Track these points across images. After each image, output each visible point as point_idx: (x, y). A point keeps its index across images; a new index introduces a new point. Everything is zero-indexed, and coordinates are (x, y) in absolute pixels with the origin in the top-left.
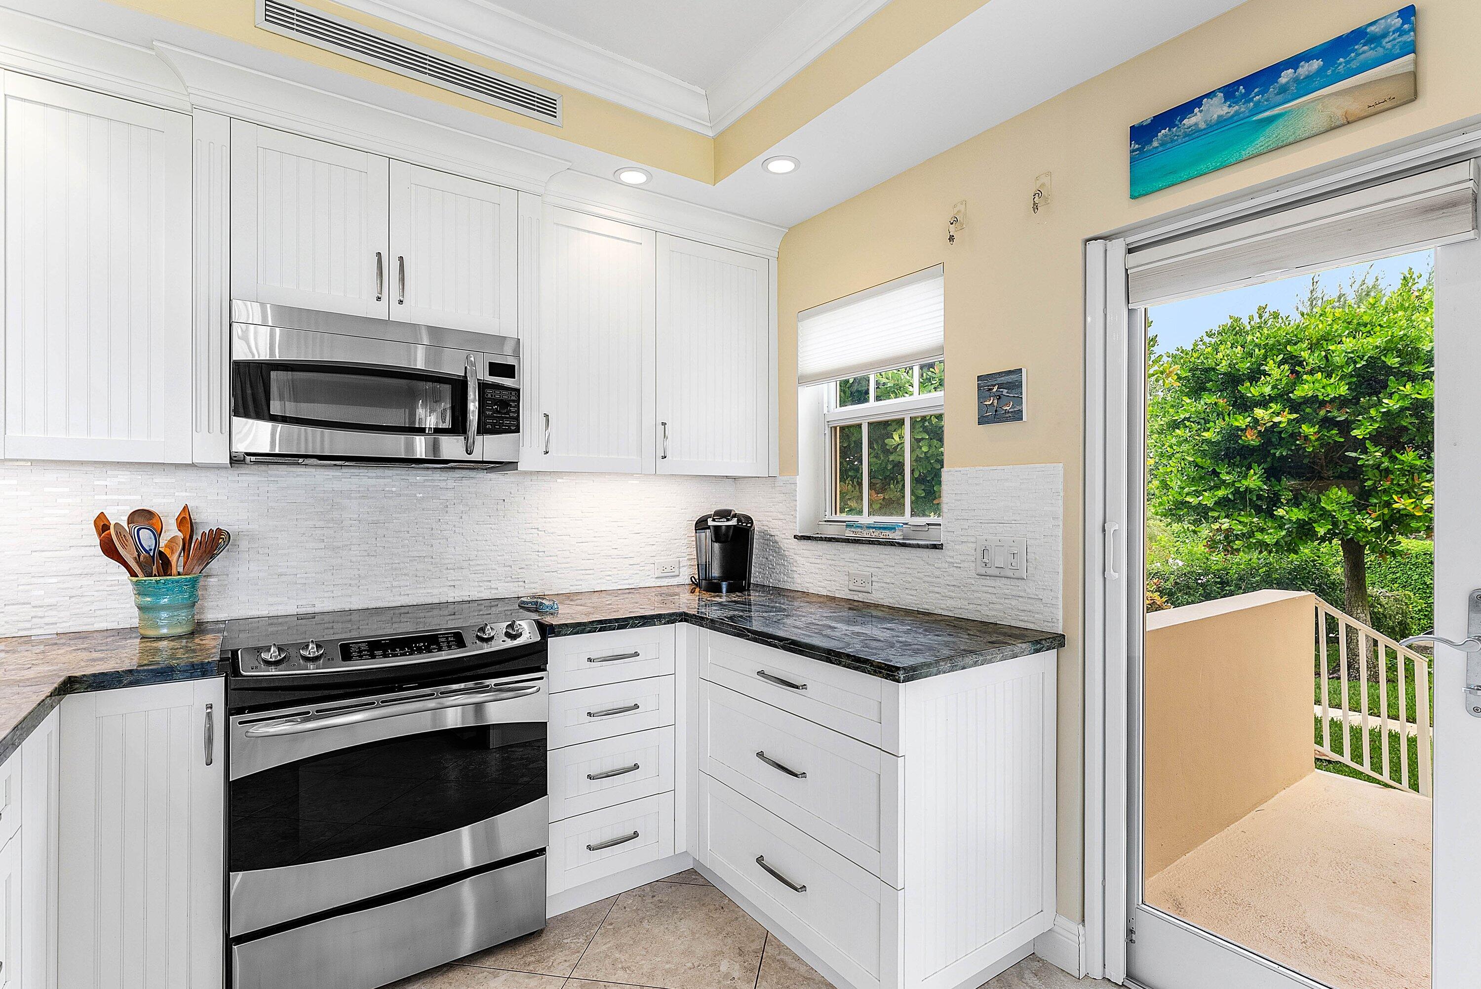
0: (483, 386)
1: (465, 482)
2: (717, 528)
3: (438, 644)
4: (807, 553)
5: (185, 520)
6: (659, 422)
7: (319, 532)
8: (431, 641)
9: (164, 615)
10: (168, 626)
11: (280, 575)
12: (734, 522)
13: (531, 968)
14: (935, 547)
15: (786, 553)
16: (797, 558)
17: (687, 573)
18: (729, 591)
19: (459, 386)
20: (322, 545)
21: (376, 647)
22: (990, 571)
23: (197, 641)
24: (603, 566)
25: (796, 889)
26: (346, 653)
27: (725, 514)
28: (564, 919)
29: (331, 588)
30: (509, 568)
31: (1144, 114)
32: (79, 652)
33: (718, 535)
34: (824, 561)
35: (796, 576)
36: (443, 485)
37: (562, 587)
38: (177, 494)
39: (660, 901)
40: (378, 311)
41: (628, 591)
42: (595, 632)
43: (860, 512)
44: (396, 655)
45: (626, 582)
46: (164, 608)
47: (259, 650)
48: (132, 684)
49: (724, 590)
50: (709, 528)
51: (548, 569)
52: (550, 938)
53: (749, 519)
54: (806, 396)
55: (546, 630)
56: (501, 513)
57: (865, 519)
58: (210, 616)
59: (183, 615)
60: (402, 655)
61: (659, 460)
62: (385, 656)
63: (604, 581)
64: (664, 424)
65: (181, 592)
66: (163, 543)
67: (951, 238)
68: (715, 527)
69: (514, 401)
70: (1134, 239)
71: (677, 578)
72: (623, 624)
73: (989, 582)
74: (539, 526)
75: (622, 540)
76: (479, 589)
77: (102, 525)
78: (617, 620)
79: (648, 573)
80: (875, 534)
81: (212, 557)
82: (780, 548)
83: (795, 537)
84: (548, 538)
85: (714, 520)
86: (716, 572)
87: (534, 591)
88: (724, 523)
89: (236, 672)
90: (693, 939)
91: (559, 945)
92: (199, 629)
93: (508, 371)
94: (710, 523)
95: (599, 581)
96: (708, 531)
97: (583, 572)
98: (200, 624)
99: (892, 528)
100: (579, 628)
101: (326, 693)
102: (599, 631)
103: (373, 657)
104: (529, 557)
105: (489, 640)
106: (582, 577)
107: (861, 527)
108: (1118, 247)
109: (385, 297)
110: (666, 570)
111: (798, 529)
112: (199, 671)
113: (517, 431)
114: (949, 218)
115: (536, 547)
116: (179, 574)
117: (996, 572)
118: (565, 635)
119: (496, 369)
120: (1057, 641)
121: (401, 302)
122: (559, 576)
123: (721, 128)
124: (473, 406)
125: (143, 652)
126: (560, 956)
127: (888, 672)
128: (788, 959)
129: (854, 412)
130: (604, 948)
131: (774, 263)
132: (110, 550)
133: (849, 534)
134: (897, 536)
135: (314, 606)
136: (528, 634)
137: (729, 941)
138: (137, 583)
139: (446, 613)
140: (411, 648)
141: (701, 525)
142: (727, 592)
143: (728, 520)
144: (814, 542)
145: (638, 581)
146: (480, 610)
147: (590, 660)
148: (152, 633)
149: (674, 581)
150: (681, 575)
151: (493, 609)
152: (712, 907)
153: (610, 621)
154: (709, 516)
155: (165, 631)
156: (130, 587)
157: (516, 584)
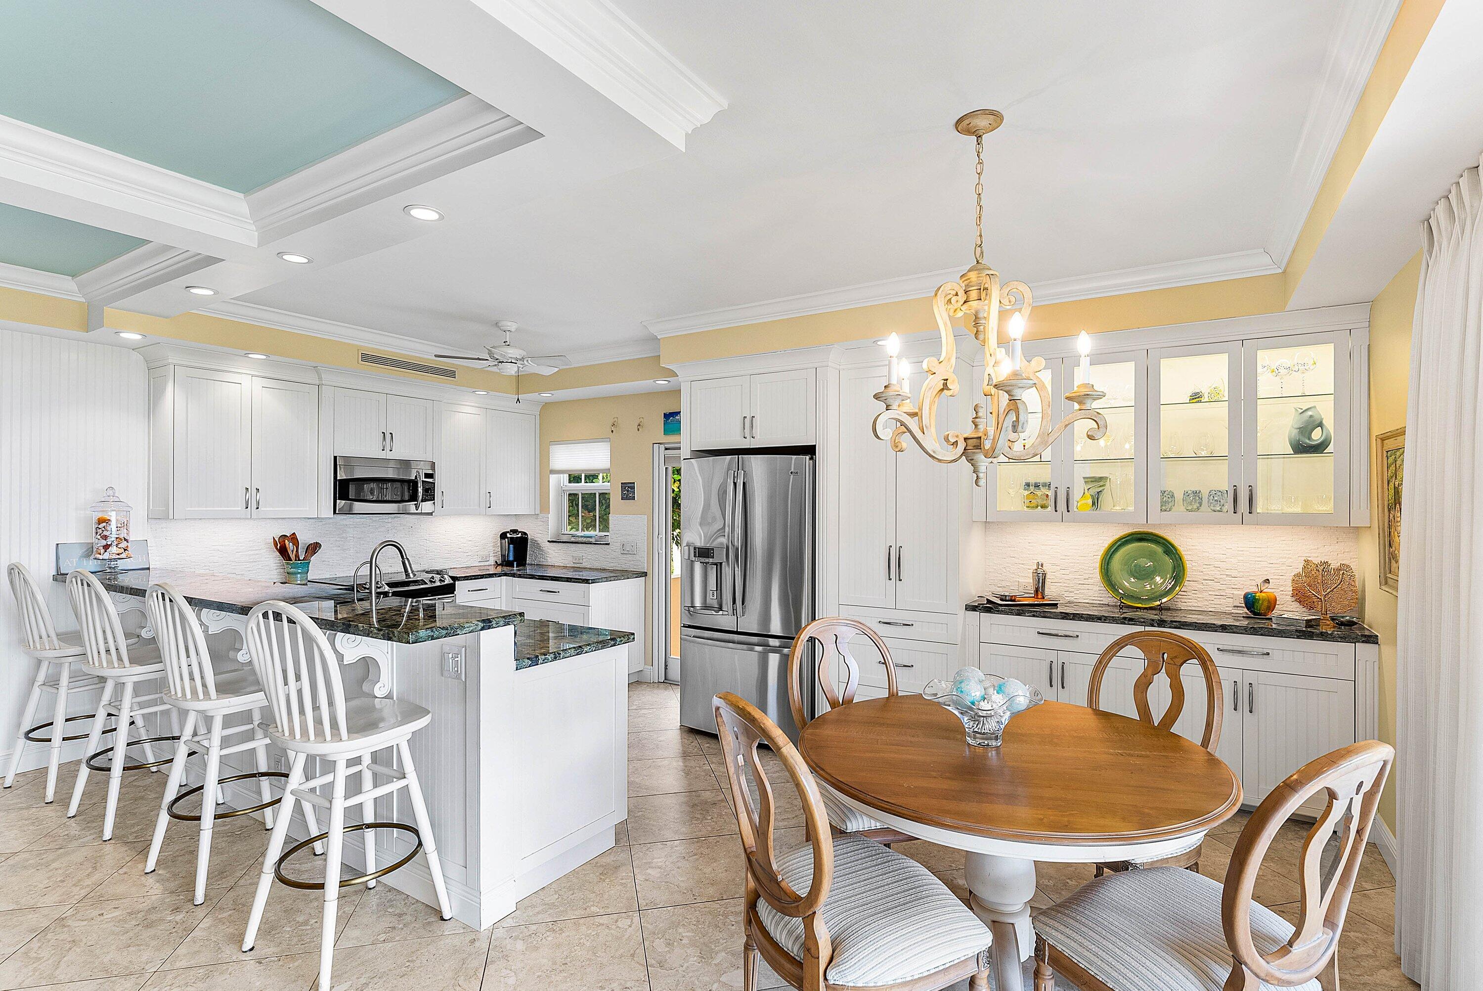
0: (423, 482)
1: (396, 519)
4: (554, 548)
5: (308, 540)
6: (488, 490)
7: (338, 543)
9: (299, 575)
10: (300, 580)
12: (520, 535)
14: (606, 544)
15: (544, 548)
16: (549, 550)
17: (492, 561)
18: (518, 564)
19: (414, 483)
20: (339, 548)
22: (625, 552)
24: (454, 556)
27: (515, 531)
29: (342, 567)
31: (668, 411)
33: (512, 541)
34: (562, 551)
35: (548, 558)
36: (386, 521)
40: (382, 455)
43: (578, 530)
46: (299, 573)
49: (515, 566)
50: (508, 538)
53: (525, 534)
54: (553, 478)
55: (453, 578)
56: (410, 533)
57: (580, 533)
59: (304, 576)
61: (488, 508)
63: (455, 563)
64: (489, 493)
65: (305, 567)
67: (612, 431)
68: (510, 537)
69: (434, 488)
70: (668, 446)
72: (482, 577)
73: (625, 556)
75: (463, 544)
78: (480, 575)
79: (475, 559)
80: (584, 540)
82: (540, 546)
83: (548, 541)
85: (510, 534)
86: (511, 558)
88: (515, 536)
93: (431, 475)
94: (508, 535)
96: (507, 540)
99: (591, 537)
100: (465, 578)
102: (469, 580)
105: (434, 582)
107: (578, 536)
108: (662, 447)
109: (386, 449)
110: (483, 558)
111: (549, 537)
113: (435, 500)
114: (611, 424)
117: (627, 552)
118: (462, 581)
119: (427, 475)
120: (645, 574)
121: (391, 451)
122: (436, 561)
127: (586, 581)
129: (575, 487)
131: (538, 418)
133: (573, 539)
134: (593, 540)
136: (448, 581)
141: (503, 536)
143: (516, 534)
144: (557, 544)
145: (470, 563)
147: (469, 591)
149: (487, 563)
150: (490, 560)
154: (508, 532)
155: (299, 582)
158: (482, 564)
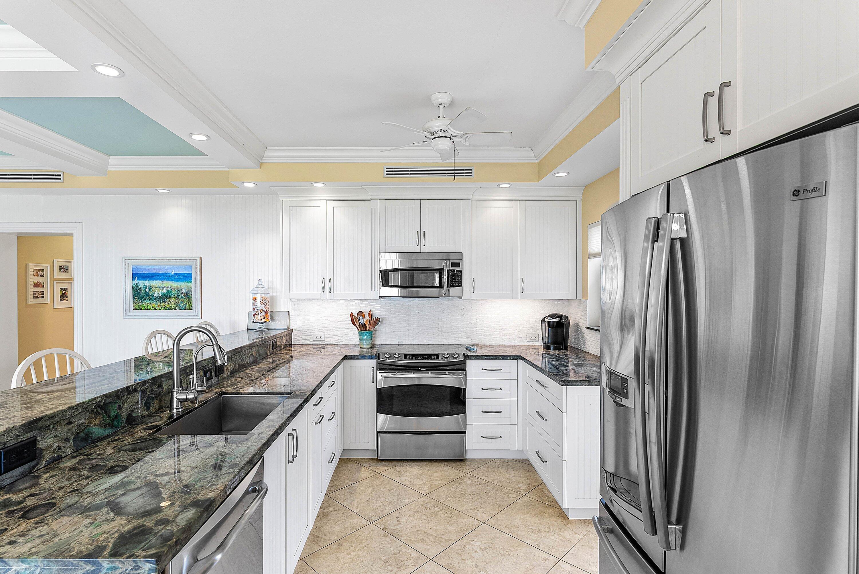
0: (449, 271)
2: (549, 322)
3: (431, 357)
4: (591, 336)
5: (370, 314)
6: (521, 278)
8: (430, 356)
9: (365, 342)
10: (366, 345)
11: (394, 332)
12: (559, 319)
13: (458, 468)
15: (584, 335)
16: (587, 337)
18: (555, 349)
19: (440, 271)
21: (414, 356)
23: (372, 350)
24: (503, 335)
25: (543, 462)
26: (406, 357)
27: (553, 316)
28: (474, 460)
29: (408, 337)
30: (465, 334)
32: (347, 350)
33: (553, 325)
35: (587, 345)
36: (442, 302)
37: (486, 342)
38: (368, 306)
39: (509, 464)
40: (417, 250)
41: (514, 346)
42: (484, 359)
44: (419, 359)
45: (513, 342)
46: (365, 340)
47: (384, 353)
48: (357, 359)
49: (552, 349)
50: (546, 321)
51: (481, 335)
52: (467, 463)
53: (566, 317)
54: (592, 263)
55: (466, 357)
56: (463, 313)
58: (376, 343)
59: (369, 342)
60: (420, 359)
61: (521, 294)
62: (416, 359)
63: (504, 341)
64: (522, 279)
65: (368, 335)
66: (365, 321)
69: (460, 275)
71: (538, 342)
72: (495, 358)
74: (477, 318)
75: (512, 325)
76: (455, 341)
77: (352, 316)
78: (492, 356)
79: (524, 339)
81: (376, 326)
82: (582, 332)
83: (586, 327)
84: (480, 323)
85: (547, 319)
86: (550, 341)
87: (475, 343)
88: (551, 320)
89: (379, 359)
90: (514, 476)
91: (469, 466)
92: (373, 346)
93: (458, 265)
95: (502, 341)
96: (546, 323)
97: (495, 337)
98: (374, 345)
100: (478, 357)
101: (400, 368)
102: (485, 359)
103: (412, 359)
104: (473, 329)
105: (447, 358)
106: (494, 339)
109: (419, 245)
110: (532, 338)
111: (588, 324)
112: (371, 357)
113: (461, 286)
115: (476, 326)
116: (368, 330)
118: (473, 359)
119: (453, 265)
121: (424, 246)
122: (485, 338)
123: (541, 159)
124: (445, 277)
125: (360, 351)
126: (467, 468)
127: (561, 382)
128: (545, 491)
130: (482, 470)
131: (580, 203)
132: (353, 323)
135: (403, 342)
137: (527, 480)
138: (359, 332)
139: (443, 348)
140: (423, 357)
141: (543, 321)
142: (553, 350)
143: (553, 319)
144: (592, 331)
145: (519, 342)
146: (455, 349)
147: (482, 369)
148: (362, 346)
149: (537, 343)
150: (540, 341)
151: (460, 348)
152: (527, 471)
153: (490, 356)
155: (365, 346)
156: (358, 333)
157: (468, 340)
158: (531, 343)
